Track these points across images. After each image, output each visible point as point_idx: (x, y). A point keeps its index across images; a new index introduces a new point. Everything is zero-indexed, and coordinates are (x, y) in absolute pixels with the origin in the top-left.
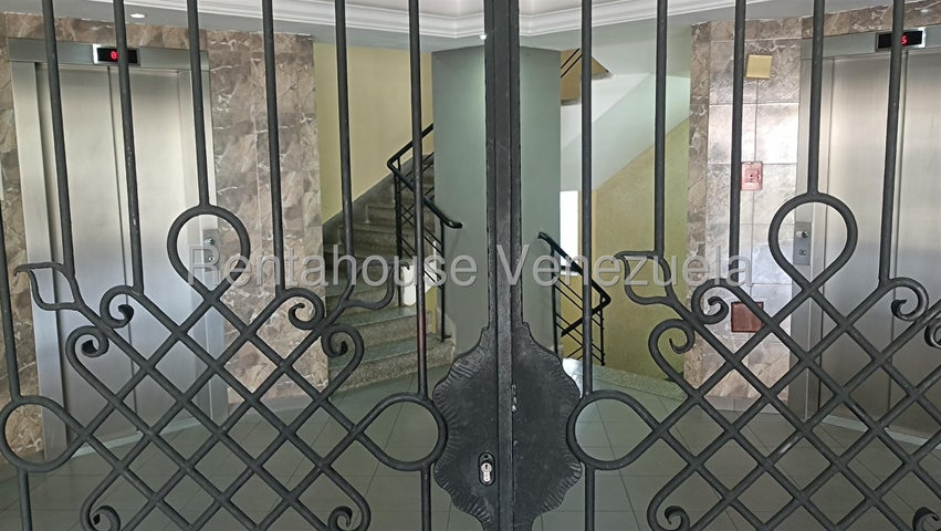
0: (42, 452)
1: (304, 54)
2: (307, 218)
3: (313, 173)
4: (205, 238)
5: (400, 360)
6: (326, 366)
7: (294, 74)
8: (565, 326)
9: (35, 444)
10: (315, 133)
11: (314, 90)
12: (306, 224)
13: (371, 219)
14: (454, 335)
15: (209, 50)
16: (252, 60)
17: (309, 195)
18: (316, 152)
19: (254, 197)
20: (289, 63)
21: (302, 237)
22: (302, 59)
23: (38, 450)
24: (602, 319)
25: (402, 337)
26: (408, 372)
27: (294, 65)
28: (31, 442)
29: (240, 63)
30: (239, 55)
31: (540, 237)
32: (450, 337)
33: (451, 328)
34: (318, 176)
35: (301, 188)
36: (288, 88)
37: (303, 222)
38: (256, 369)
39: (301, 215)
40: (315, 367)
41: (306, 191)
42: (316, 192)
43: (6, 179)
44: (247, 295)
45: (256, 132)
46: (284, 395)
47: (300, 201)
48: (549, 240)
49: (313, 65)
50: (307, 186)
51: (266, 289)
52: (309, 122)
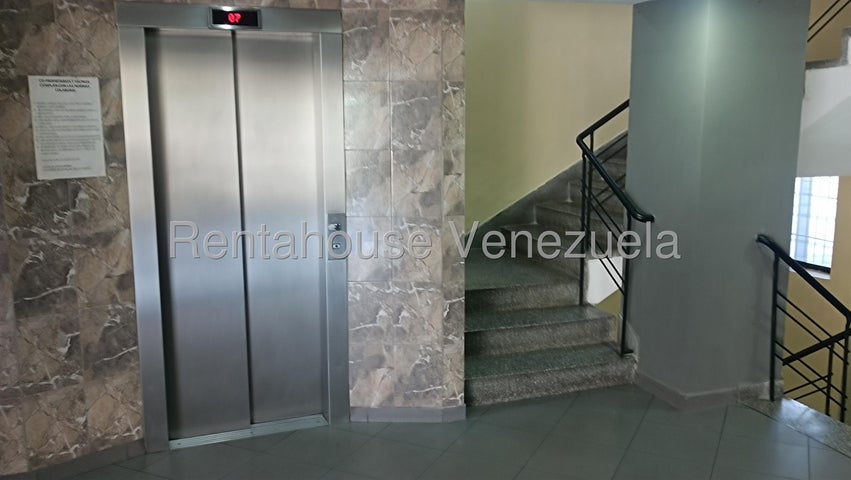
0: (141, 441)
1: (452, 11)
2: (446, 205)
3: (456, 154)
4: (330, 222)
5: (563, 375)
6: (462, 377)
7: (439, 35)
8: (786, 355)
9: (134, 433)
10: (462, 105)
11: (463, 53)
12: (445, 212)
13: (572, 198)
14: (637, 350)
15: (343, 9)
16: (391, 19)
17: (450, 178)
18: (462, 129)
19: (387, 180)
20: (434, 22)
21: (439, 227)
22: (450, 16)
23: (137, 438)
24: (847, 351)
25: (574, 344)
26: (572, 389)
27: (439, 23)
28: (129, 430)
29: (376, 23)
30: (376, 14)
31: (759, 240)
32: (632, 351)
33: (634, 341)
34: (462, 157)
35: (441, 170)
36: (431, 51)
37: (441, 210)
38: (382, 372)
39: (439, 202)
40: (448, 378)
41: (447, 173)
42: (460, 175)
43: (109, 153)
44: (375, 289)
45: (392, 104)
46: (411, 405)
47: (439, 186)
48: (773, 246)
49: (463, 23)
50: (448, 167)
51: (396, 284)
52: (454, 92)
